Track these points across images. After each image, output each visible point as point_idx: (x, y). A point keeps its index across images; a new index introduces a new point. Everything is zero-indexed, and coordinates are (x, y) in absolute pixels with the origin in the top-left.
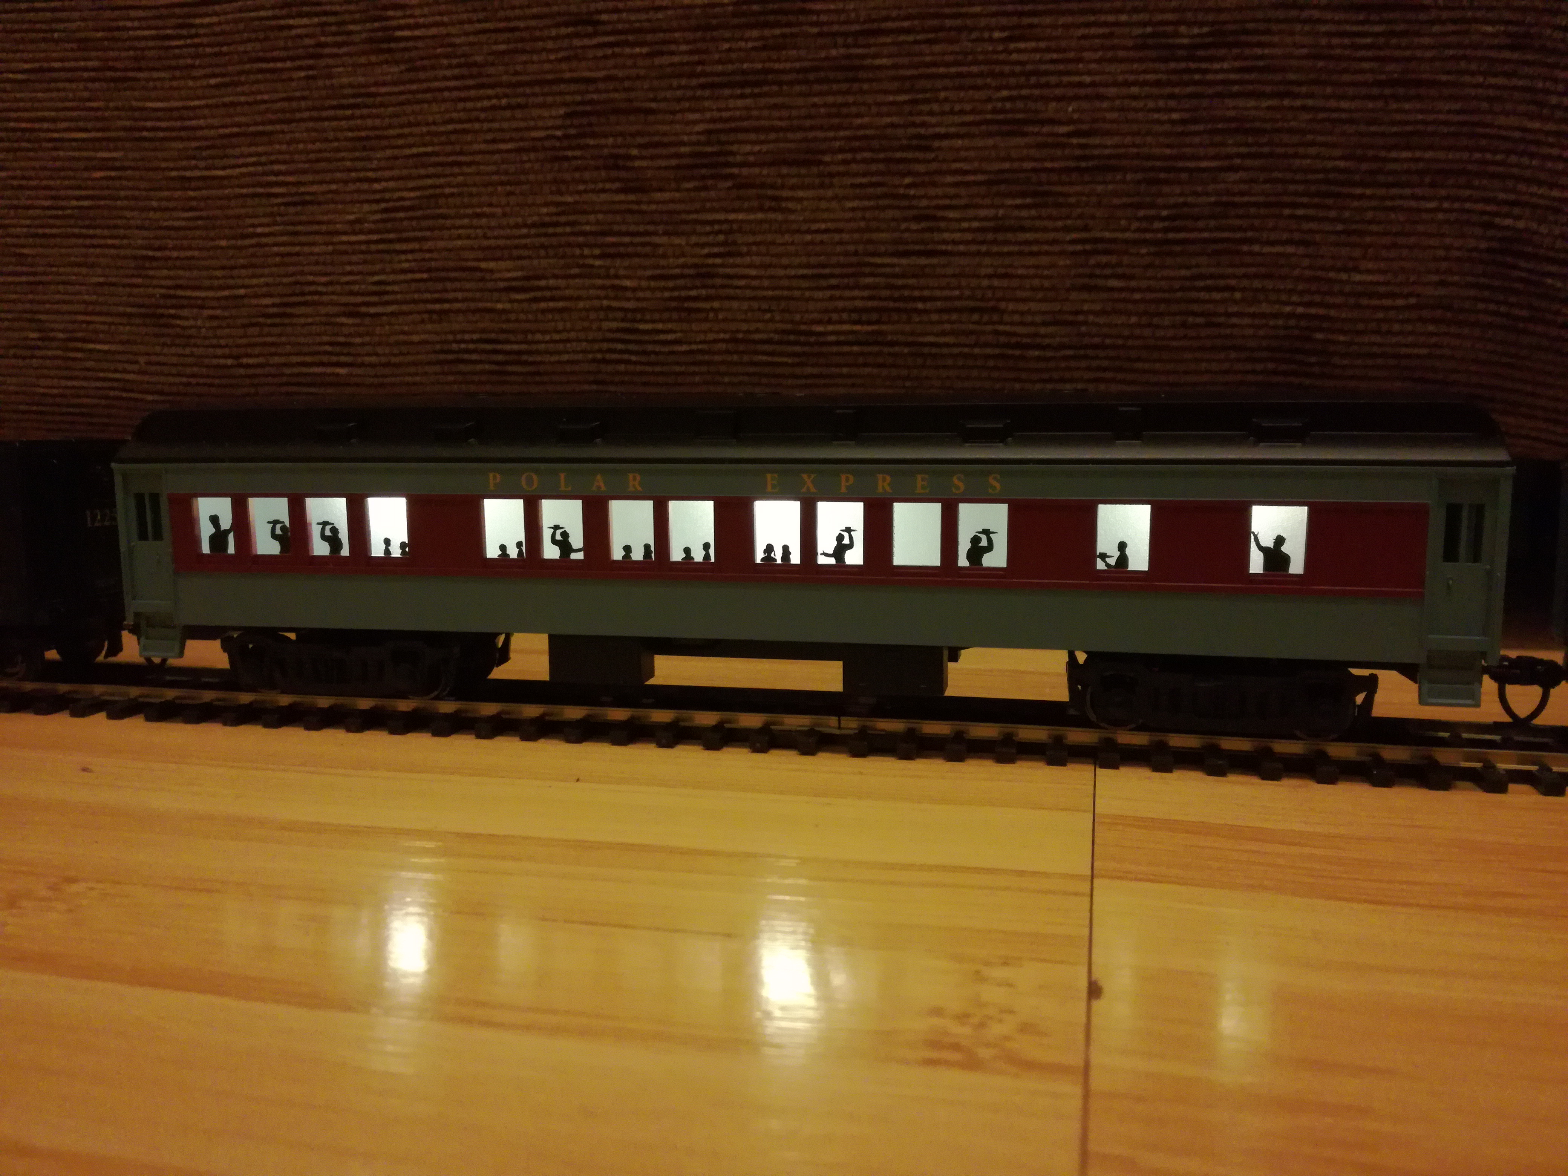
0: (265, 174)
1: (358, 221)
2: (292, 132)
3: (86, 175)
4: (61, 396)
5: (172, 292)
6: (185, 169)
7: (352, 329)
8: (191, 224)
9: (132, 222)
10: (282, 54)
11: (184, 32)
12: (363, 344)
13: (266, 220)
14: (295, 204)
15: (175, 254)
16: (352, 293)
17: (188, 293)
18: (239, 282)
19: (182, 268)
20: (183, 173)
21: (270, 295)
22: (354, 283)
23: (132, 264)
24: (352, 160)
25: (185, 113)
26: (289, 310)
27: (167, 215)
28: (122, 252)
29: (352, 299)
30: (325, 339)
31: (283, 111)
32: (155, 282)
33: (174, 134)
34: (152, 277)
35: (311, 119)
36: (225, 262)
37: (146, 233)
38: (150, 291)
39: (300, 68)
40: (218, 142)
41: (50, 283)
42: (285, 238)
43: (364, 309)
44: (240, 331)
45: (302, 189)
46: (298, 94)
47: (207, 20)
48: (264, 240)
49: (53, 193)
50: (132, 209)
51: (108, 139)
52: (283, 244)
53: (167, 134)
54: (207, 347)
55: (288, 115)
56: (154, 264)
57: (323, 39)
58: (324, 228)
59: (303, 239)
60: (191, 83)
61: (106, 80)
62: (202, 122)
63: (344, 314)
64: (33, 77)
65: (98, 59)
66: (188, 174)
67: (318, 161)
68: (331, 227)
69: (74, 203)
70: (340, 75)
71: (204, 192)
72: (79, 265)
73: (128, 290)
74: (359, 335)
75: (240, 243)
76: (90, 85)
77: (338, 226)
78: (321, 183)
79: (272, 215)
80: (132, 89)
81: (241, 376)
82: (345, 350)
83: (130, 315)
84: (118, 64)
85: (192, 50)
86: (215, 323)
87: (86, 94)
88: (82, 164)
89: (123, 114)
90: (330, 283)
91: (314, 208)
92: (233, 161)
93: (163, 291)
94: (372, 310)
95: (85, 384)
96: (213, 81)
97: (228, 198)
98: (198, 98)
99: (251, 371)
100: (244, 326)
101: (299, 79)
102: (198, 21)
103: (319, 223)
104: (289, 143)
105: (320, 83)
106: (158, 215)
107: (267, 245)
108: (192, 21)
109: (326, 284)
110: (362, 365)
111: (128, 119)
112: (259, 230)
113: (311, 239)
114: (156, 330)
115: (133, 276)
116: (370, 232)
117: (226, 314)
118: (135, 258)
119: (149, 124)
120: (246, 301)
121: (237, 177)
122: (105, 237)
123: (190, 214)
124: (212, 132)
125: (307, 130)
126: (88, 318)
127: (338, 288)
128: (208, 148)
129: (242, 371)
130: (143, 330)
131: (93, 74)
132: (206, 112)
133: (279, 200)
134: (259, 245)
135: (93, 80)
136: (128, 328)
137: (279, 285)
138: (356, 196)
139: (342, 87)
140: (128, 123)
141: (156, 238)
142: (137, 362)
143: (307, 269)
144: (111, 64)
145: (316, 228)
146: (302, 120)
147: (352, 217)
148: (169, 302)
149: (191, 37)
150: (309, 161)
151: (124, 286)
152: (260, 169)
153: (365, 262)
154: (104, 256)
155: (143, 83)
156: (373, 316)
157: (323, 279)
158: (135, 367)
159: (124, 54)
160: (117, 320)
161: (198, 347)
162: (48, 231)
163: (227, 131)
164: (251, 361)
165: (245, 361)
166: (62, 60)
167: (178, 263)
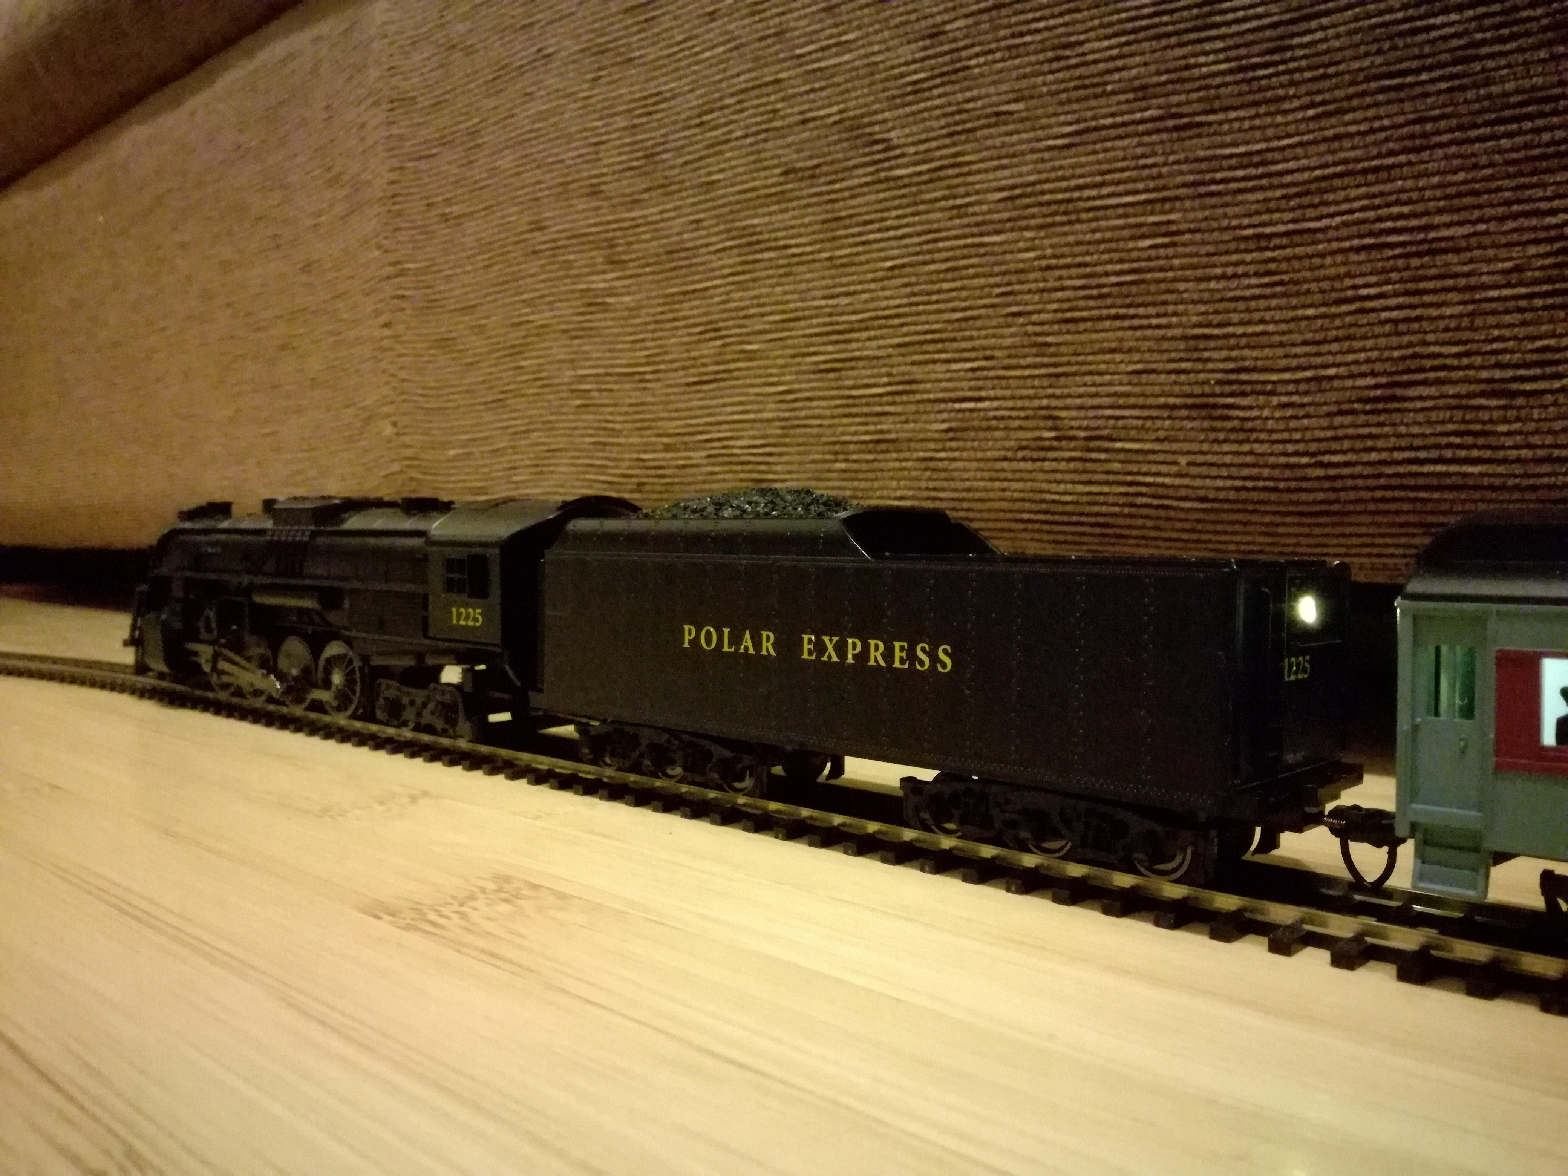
0: (1380, 219)
1: (1517, 269)
2: (1423, 162)
3: (1131, 245)
4: (1076, 503)
5: (1233, 377)
6: (1263, 224)
7: (1495, 414)
8: (1268, 291)
9: (1185, 295)
10: (1415, 64)
11: (1276, 57)
12: (1509, 434)
13: (1373, 279)
14: (1419, 255)
15: (1240, 330)
16: (1499, 366)
17: (1255, 377)
18: (1330, 359)
19: (1248, 346)
20: (1260, 230)
21: (1373, 374)
22: (1504, 351)
23: (1182, 345)
24: (1512, 189)
25: (1269, 156)
26: (1399, 392)
27: (1235, 283)
28: (1170, 333)
29: (1498, 374)
30: (1451, 427)
31: (1412, 136)
32: (1210, 366)
33: (1250, 184)
34: (1208, 360)
35: (1452, 143)
36: (1309, 336)
37: (1202, 308)
38: (1202, 376)
39: (1441, 79)
40: (1313, 187)
41: (1075, 374)
42: (1401, 300)
43: (1515, 386)
44: (1324, 422)
45: (1432, 235)
46: (1437, 112)
47: (1307, 39)
48: (1369, 304)
49: (1088, 270)
50: (1186, 280)
51: (1164, 200)
52: (1399, 307)
53: (1242, 185)
54: (1274, 442)
55: (1418, 142)
56: (1212, 344)
57: (1479, 36)
58: (1463, 282)
59: (1427, 299)
60: (1279, 119)
61: (1167, 130)
62: (1292, 165)
63: (1482, 394)
64: (1076, 139)
65: (1159, 107)
66: (1268, 230)
67: (1459, 195)
68: (1473, 281)
69: (1114, 279)
70: (1503, 81)
71: (1288, 251)
72: (1113, 351)
73: (1173, 377)
74: (1506, 421)
75: (1334, 310)
76: (1146, 139)
77: (1485, 279)
78: (1460, 224)
79: (1384, 271)
80: (1199, 136)
81: (1318, 478)
82: (1481, 441)
83: (1174, 407)
84: (1185, 109)
85: (1285, 78)
86: (1289, 412)
87: (1139, 151)
88: (1126, 233)
89: (1184, 167)
90: (1467, 354)
91: (1451, 258)
92: (1332, 209)
93: (1219, 376)
94: (1528, 387)
95: (1106, 489)
96: (1311, 112)
97: (1322, 255)
98: (1288, 136)
99: (1332, 472)
100: (1329, 415)
101: (1439, 92)
102: (1296, 41)
103: (1456, 276)
104: (1417, 177)
105: (1470, 95)
106: (1222, 284)
107: (1373, 310)
108: (1288, 42)
109: (1458, 356)
110: (1504, 461)
111: (1191, 172)
112: (1364, 292)
113: (1442, 297)
114: (1206, 424)
115: (1181, 360)
116: (1536, 282)
117: (1306, 400)
118: (1185, 338)
119: (1219, 176)
120: (1336, 383)
121: (1337, 228)
122: (1148, 317)
123: (1266, 280)
124: (1306, 175)
125: (1446, 157)
126: (1118, 413)
127: (1478, 360)
128: (1298, 195)
129: (1319, 472)
130: (1189, 424)
131: (1149, 126)
132: (1299, 151)
133: (1398, 251)
134: (1362, 311)
135: (1148, 133)
136: (1167, 423)
137: (1387, 360)
138: (1515, 237)
139: (1506, 94)
140: (1191, 178)
141: (1216, 312)
142: (1175, 463)
143: (1431, 337)
144: (1173, 110)
145: (1450, 282)
146: (1440, 145)
147: (1509, 265)
148: (1227, 389)
149: (1284, 62)
150: (1446, 197)
151: (1169, 372)
152: (1371, 214)
153: (1524, 323)
154: (1145, 339)
155: (1215, 127)
156: (1527, 394)
157: (1455, 350)
158: (1174, 469)
159: (1194, 96)
160: (1154, 413)
161: (1262, 442)
162: (1077, 314)
163: (1327, 171)
164: (1336, 459)
165: (1326, 458)
166: (1113, 115)
167: (1244, 341)
